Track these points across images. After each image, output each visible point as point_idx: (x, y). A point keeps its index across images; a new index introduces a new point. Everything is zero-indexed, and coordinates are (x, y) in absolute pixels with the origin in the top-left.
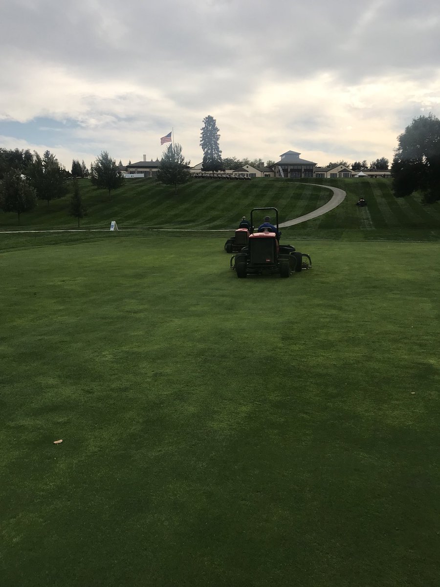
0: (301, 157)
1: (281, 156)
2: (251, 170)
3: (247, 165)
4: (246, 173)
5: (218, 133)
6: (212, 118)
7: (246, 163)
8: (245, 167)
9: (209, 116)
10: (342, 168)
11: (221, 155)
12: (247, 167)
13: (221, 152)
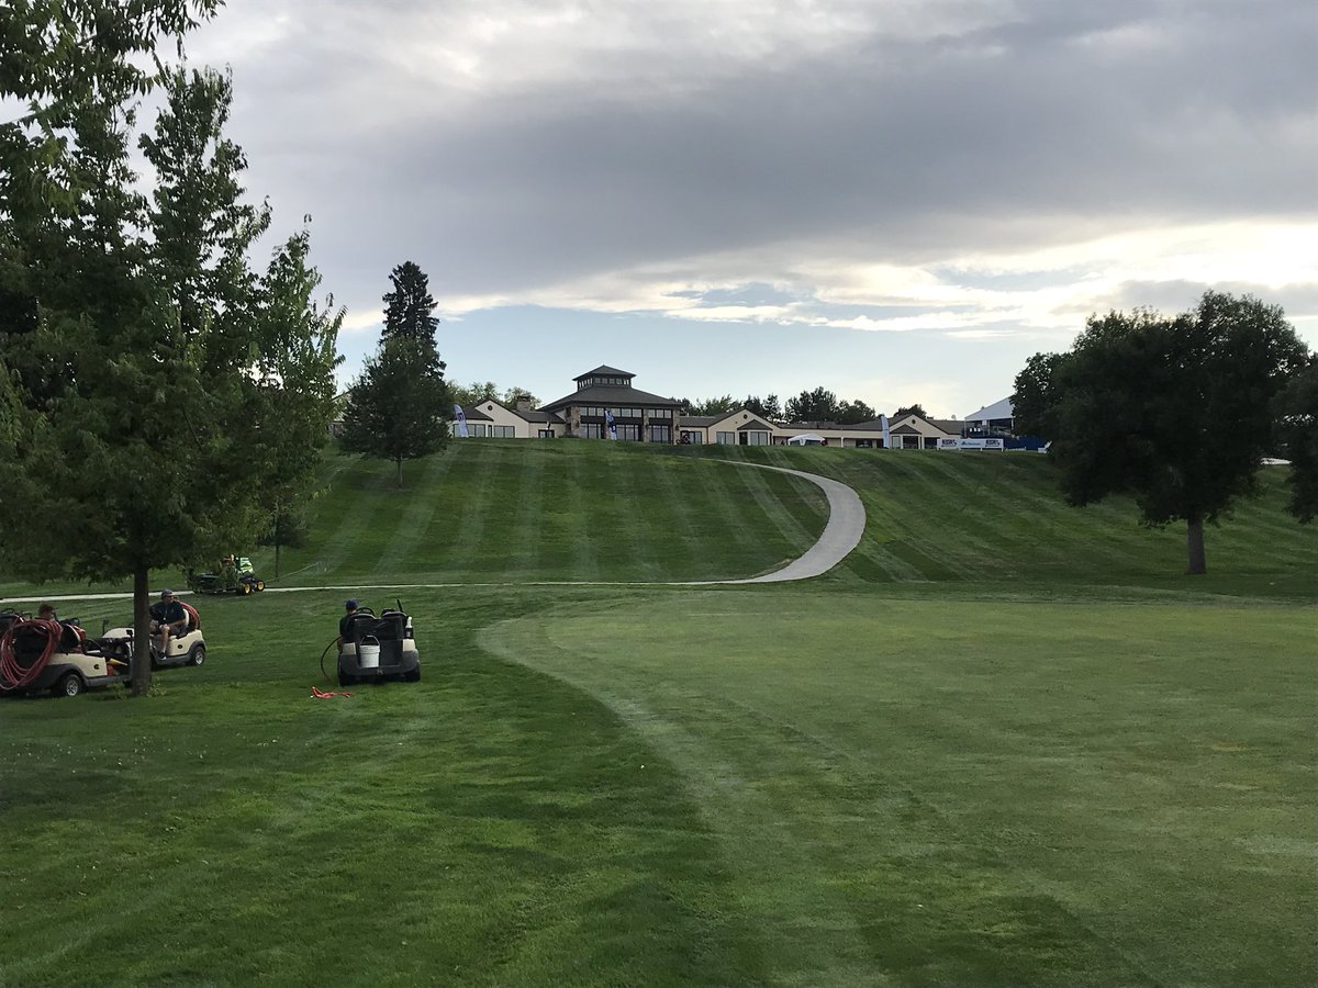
0: (635, 384)
1: (579, 379)
2: (501, 417)
3: (490, 403)
4: (488, 423)
5: (433, 314)
6: (416, 268)
7: (488, 395)
8: (482, 409)
9: (408, 263)
10: (745, 417)
11: (442, 374)
12: (490, 408)
13: (443, 366)
